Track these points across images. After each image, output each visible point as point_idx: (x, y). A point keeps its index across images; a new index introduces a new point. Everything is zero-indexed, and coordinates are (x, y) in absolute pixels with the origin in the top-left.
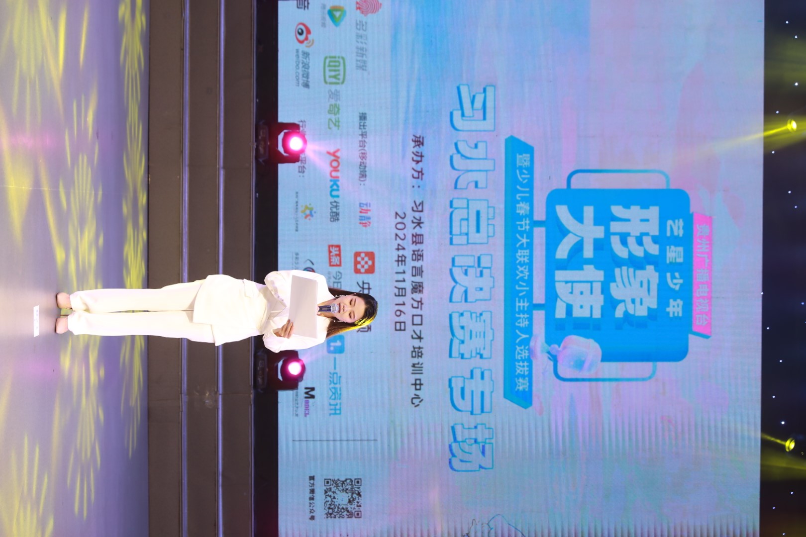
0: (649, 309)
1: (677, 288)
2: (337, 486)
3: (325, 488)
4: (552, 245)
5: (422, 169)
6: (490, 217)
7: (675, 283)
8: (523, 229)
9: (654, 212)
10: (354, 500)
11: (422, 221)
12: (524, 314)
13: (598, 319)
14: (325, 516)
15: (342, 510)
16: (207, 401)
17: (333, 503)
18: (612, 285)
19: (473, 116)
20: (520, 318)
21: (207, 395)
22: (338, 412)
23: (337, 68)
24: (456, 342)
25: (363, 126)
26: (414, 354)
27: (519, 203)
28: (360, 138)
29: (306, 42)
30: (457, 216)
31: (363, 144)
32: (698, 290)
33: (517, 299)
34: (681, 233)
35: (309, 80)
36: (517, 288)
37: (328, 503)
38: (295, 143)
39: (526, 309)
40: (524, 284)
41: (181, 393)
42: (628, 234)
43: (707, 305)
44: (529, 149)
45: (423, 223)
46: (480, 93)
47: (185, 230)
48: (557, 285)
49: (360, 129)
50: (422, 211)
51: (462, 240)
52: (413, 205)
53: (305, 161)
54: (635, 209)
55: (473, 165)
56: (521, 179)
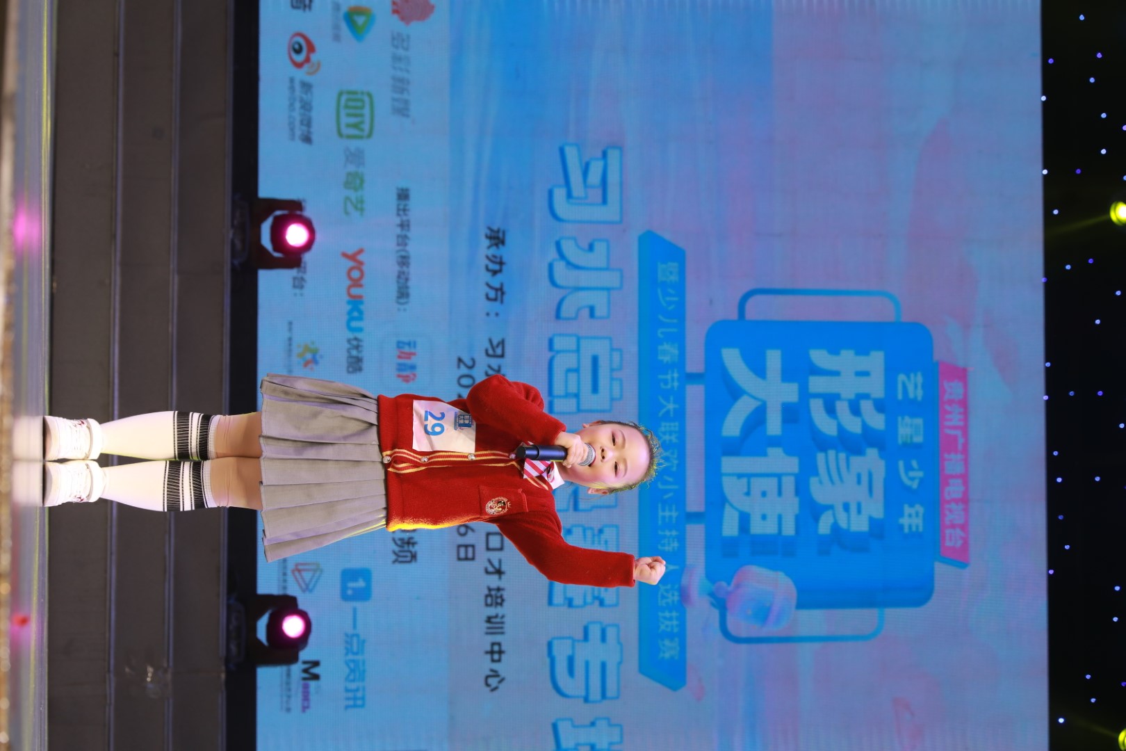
0: (871, 520)
1: (915, 485)
4: (715, 413)
5: (502, 285)
6: (614, 367)
7: (912, 477)
8: (669, 387)
9: (876, 361)
12: (670, 530)
13: (790, 537)
16: (150, 686)
18: (813, 481)
19: (586, 198)
20: (665, 537)
21: (150, 675)
22: (359, 702)
23: (358, 112)
26: (489, 600)
27: (662, 344)
28: (398, 231)
29: (306, 67)
30: (561, 364)
31: (403, 240)
32: (947, 489)
33: (660, 505)
34: (920, 393)
35: (312, 130)
36: (660, 486)
38: (296, 235)
39: (674, 520)
40: (670, 479)
41: (109, 671)
42: (837, 397)
43: (962, 513)
44: (676, 254)
46: (597, 159)
48: (725, 480)
49: (398, 215)
50: (502, 356)
51: (570, 404)
52: (488, 345)
53: (305, 268)
54: (847, 355)
55: (584, 279)
56: (664, 304)
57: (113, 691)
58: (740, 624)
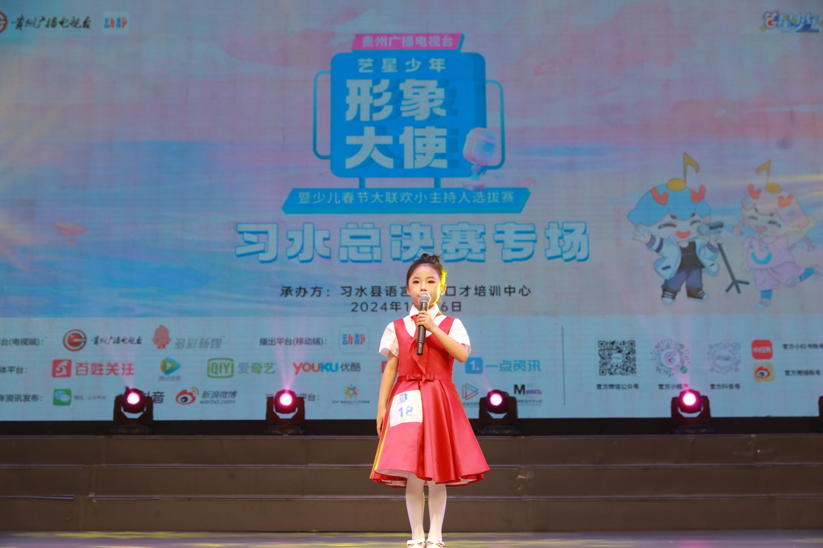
0: (439, 86)
1: (419, 63)
2: (606, 364)
3: (608, 375)
4: (381, 172)
5: (312, 288)
6: (356, 227)
7: (415, 65)
8: (367, 197)
9: (352, 84)
10: (618, 348)
11: (359, 287)
12: (444, 196)
13: (447, 131)
14: (634, 374)
15: (628, 358)
16: (528, 477)
17: (622, 367)
18: (417, 119)
19: (264, 242)
20: (448, 200)
21: (522, 477)
23: (219, 366)
24: (470, 256)
25: (272, 342)
26: (482, 294)
27: (344, 201)
28: (283, 344)
29: (194, 395)
30: (354, 256)
31: (288, 342)
32: (421, 45)
33: (431, 202)
34: (370, 60)
35: (229, 391)
36: (420, 202)
37: (622, 372)
38: (286, 400)
39: (439, 194)
40: (417, 196)
41: (520, 499)
42: (371, 106)
43: (434, 37)
44: (295, 193)
45: (361, 287)
46: (243, 237)
48: (417, 167)
49: (275, 344)
50: (350, 288)
51: (377, 251)
52: (345, 296)
53: (303, 395)
54: (349, 100)
55: (308, 243)
56: (322, 199)
57: (530, 497)
58: (495, 159)
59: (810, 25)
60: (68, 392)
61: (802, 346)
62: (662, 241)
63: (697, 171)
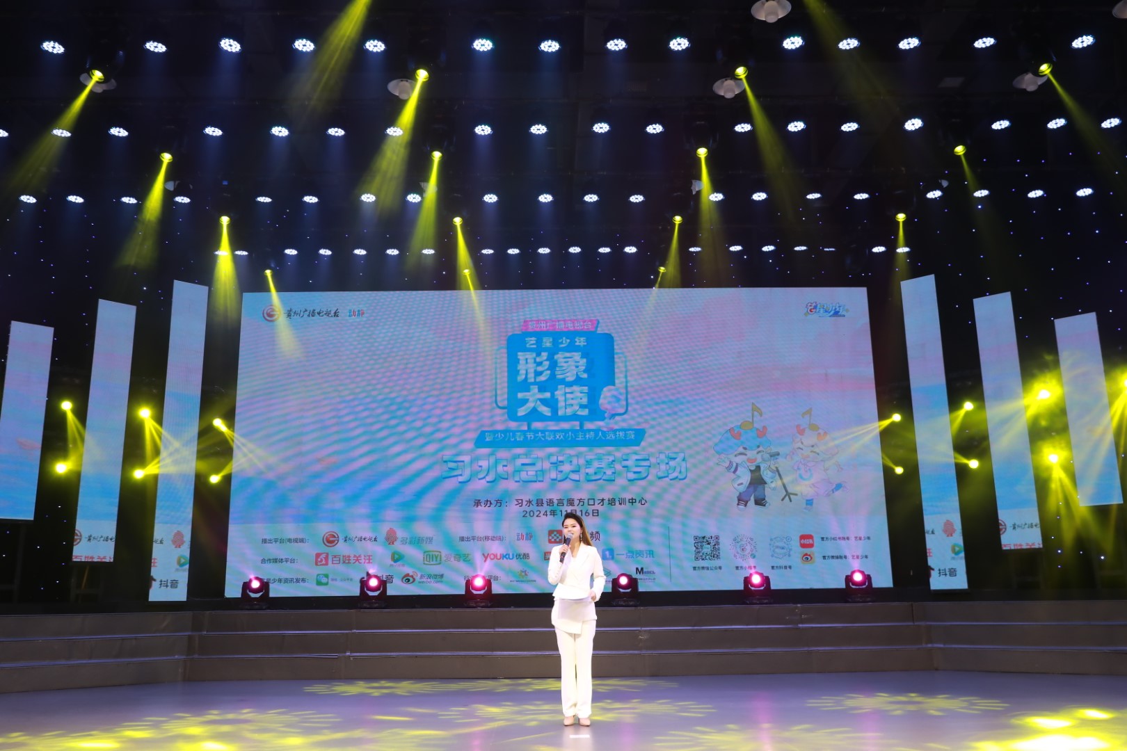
0: (582, 357)
1: (568, 341)
2: (699, 552)
3: (701, 560)
4: (543, 418)
5: (495, 501)
6: (526, 457)
7: (565, 342)
8: (533, 436)
9: (521, 355)
10: (707, 541)
11: (528, 500)
12: (586, 435)
13: (589, 388)
14: (719, 559)
15: (715, 548)
16: (646, 637)
17: (710, 555)
18: (567, 380)
19: (462, 469)
20: (589, 437)
21: (642, 637)
22: (651, 552)
23: (431, 557)
25: (468, 539)
26: (613, 504)
27: (517, 439)
28: (475, 541)
29: (414, 577)
31: (479, 539)
32: (570, 328)
33: (577, 439)
34: (533, 339)
35: (438, 574)
36: (570, 439)
37: (710, 558)
38: (479, 582)
39: (583, 434)
40: (567, 435)
41: (640, 654)
42: (535, 371)
43: (578, 322)
44: (483, 433)
46: (447, 465)
47: (534, 653)
48: (567, 414)
49: (470, 541)
50: (522, 500)
51: (540, 474)
53: (491, 577)
54: (519, 367)
56: (502, 438)
57: (648, 652)
58: (621, 408)
59: (839, 312)
60: (327, 576)
61: (834, 539)
62: (737, 464)
63: (761, 415)
